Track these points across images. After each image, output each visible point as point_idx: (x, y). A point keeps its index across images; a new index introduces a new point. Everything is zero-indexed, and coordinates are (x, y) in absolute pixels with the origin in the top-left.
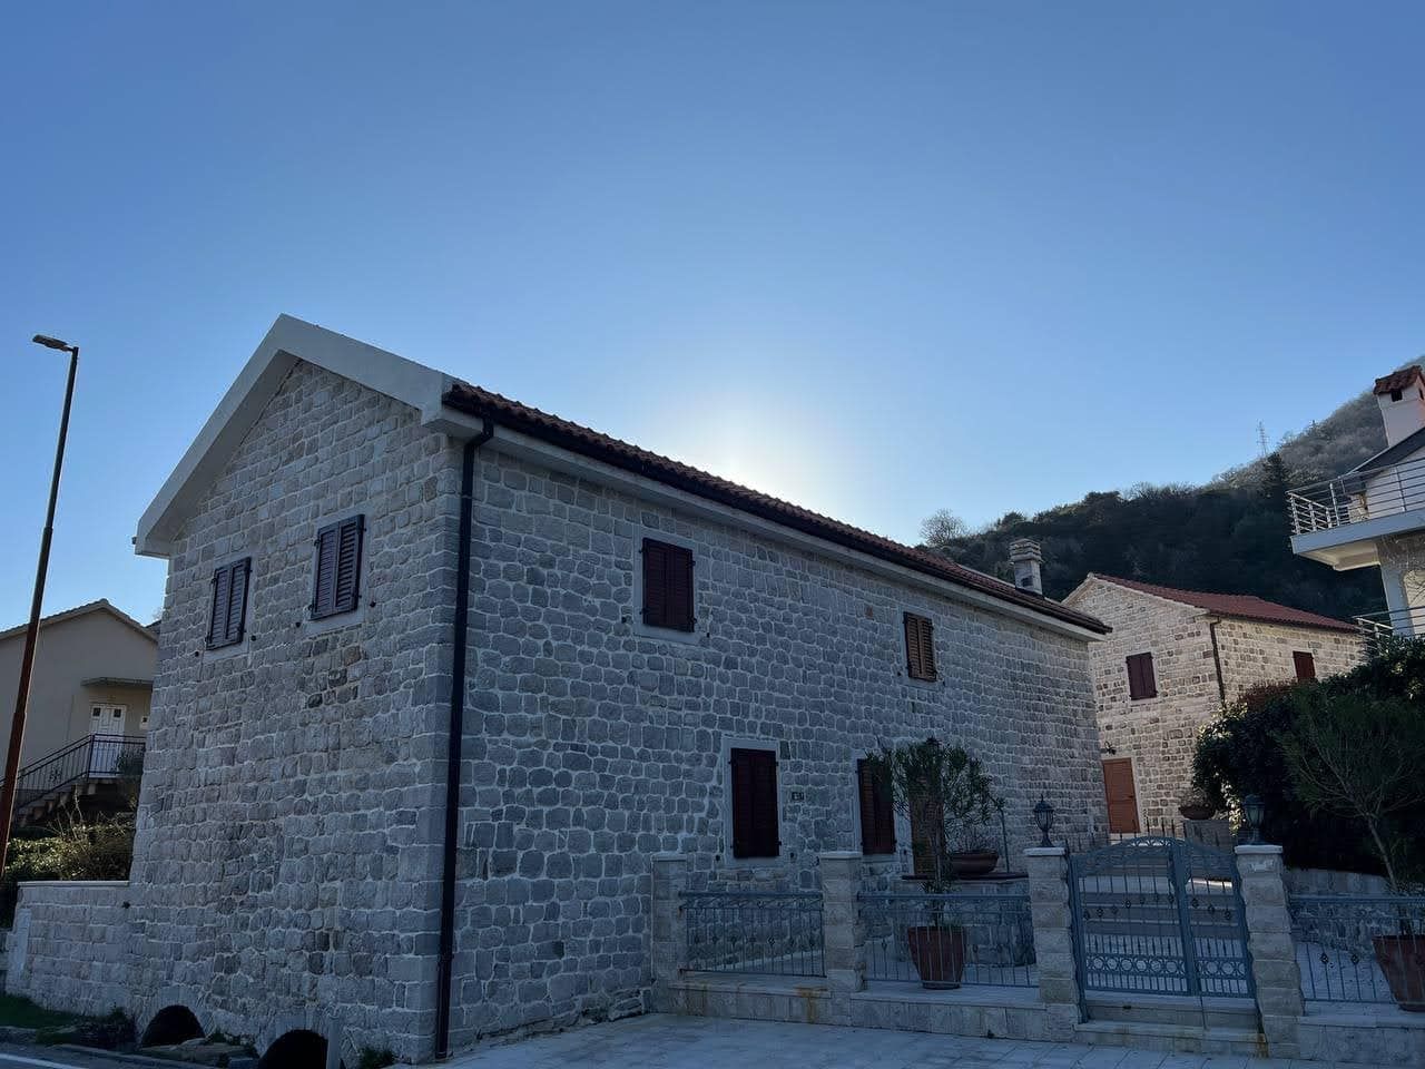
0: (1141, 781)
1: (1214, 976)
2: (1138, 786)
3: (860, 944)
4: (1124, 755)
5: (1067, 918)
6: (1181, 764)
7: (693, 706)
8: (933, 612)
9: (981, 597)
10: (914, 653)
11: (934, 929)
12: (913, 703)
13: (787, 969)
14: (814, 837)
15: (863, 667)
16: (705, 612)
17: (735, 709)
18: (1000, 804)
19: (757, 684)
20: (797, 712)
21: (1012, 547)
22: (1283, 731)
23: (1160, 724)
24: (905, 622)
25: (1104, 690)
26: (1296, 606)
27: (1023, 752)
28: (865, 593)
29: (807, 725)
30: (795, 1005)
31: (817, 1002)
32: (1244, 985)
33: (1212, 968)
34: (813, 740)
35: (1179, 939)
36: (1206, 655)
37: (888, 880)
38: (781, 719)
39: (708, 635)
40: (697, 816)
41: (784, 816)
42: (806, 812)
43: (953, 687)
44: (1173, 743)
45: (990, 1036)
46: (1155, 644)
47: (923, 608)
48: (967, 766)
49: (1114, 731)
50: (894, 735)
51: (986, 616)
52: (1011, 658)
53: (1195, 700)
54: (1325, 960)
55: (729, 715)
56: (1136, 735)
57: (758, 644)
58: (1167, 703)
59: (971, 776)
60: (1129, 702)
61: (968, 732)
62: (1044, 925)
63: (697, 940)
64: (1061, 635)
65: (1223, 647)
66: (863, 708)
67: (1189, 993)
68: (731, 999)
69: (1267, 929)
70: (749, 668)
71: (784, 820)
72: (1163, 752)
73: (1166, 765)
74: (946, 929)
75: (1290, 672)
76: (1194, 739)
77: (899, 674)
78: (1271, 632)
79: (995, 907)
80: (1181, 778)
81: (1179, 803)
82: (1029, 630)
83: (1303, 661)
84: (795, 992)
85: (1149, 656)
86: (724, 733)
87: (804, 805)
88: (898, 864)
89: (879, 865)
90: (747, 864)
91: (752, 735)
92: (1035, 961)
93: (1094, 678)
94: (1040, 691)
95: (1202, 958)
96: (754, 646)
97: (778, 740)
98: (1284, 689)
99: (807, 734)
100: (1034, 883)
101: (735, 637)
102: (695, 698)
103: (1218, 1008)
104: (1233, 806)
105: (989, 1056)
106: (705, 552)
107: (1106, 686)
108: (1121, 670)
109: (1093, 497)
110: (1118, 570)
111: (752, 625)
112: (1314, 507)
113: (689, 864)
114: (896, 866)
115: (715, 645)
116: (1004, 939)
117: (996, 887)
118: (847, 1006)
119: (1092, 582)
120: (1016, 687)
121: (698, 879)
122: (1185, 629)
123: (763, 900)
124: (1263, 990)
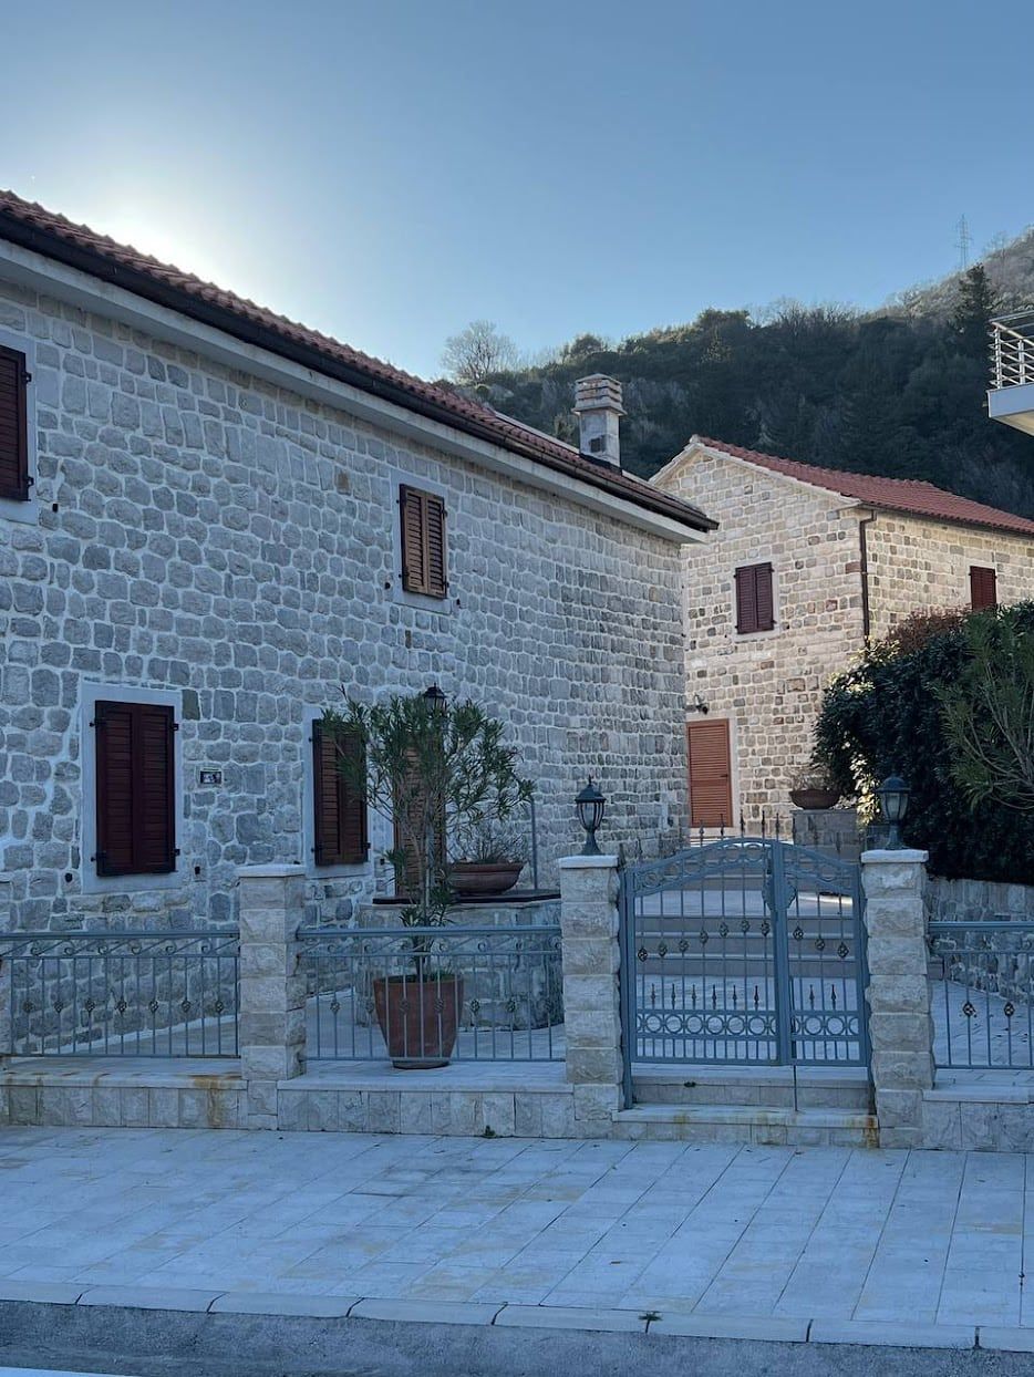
0: (740, 752)
1: (814, 1037)
2: (735, 760)
3: (297, 1005)
4: (720, 714)
5: (613, 960)
6: (800, 729)
7: (29, 631)
8: (448, 487)
9: (525, 466)
10: (413, 552)
11: (412, 979)
12: (408, 633)
13: (179, 1047)
14: (235, 842)
15: (328, 573)
16: (50, 468)
17: (104, 636)
18: (527, 788)
19: (144, 595)
20: (213, 643)
21: (579, 387)
22: (948, 681)
23: (774, 670)
24: (402, 502)
25: (700, 618)
26: (981, 499)
27: (573, 709)
28: (337, 448)
29: (231, 665)
30: (189, 1101)
31: (223, 1096)
32: (855, 1046)
33: (813, 1026)
34: (241, 689)
35: (771, 980)
36: (849, 569)
37: (354, 904)
38: (186, 655)
39: (55, 508)
40: (32, 811)
41: (187, 808)
42: (224, 803)
43: (473, 609)
44: (791, 699)
45: (489, 1134)
46: (778, 550)
47: (431, 479)
48: (481, 731)
49: (708, 679)
50: (375, 683)
51: (531, 498)
52: (564, 565)
53: (826, 635)
54: (968, 1010)
55: (92, 646)
56: (740, 686)
57: (147, 527)
58: (787, 639)
59: (485, 747)
60: (734, 636)
61: (491, 679)
62: (579, 970)
63: (28, 1008)
64: (642, 531)
65: (875, 557)
66: (326, 638)
67: (778, 1063)
68: (84, 1096)
69: (894, 969)
70: (129, 568)
71: (186, 815)
72: (776, 711)
73: (778, 730)
74: (433, 977)
75: (963, 597)
76: (820, 692)
77: (387, 586)
78: (943, 536)
79: (510, 944)
80: (797, 749)
81: (790, 785)
82: (595, 521)
83: (983, 581)
84: (190, 1083)
85: (768, 568)
86: (82, 674)
87: (222, 791)
88: (371, 880)
89: (342, 881)
90: (121, 886)
91: (134, 679)
92: (563, 1022)
93: (686, 599)
94: (605, 617)
95: (802, 1013)
96: (141, 530)
97: (180, 688)
98: (952, 620)
99: (230, 678)
100: (570, 908)
101: (105, 514)
102: (31, 617)
103: (818, 1082)
104: (865, 791)
105: (483, 1165)
106: (48, 357)
107: (702, 612)
108: (725, 588)
109: (710, 318)
110: (735, 433)
111: (136, 493)
112: (1026, 345)
113: (18, 888)
114: (367, 882)
115: (67, 526)
116: (523, 989)
117: (514, 912)
118: (272, 1102)
119: (697, 451)
120: (568, 611)
121: (33, 912)
122: (823, 529)
123: (145, 943)
124: (880, 1053)
